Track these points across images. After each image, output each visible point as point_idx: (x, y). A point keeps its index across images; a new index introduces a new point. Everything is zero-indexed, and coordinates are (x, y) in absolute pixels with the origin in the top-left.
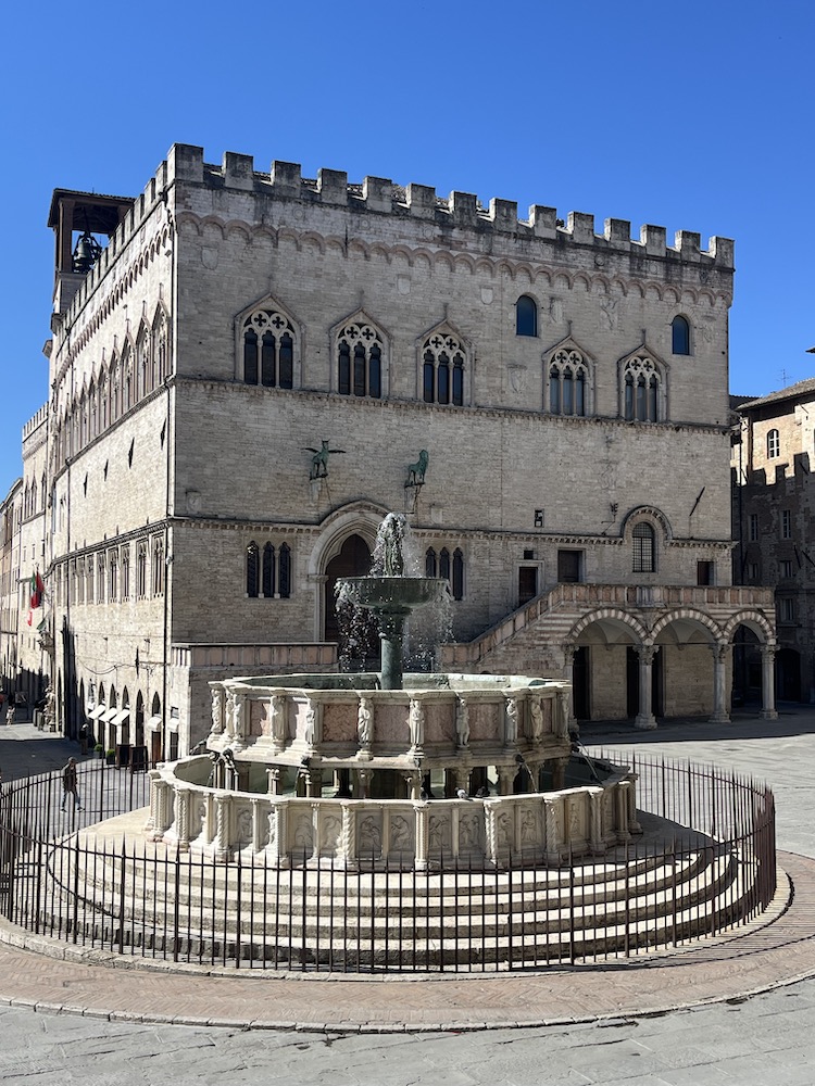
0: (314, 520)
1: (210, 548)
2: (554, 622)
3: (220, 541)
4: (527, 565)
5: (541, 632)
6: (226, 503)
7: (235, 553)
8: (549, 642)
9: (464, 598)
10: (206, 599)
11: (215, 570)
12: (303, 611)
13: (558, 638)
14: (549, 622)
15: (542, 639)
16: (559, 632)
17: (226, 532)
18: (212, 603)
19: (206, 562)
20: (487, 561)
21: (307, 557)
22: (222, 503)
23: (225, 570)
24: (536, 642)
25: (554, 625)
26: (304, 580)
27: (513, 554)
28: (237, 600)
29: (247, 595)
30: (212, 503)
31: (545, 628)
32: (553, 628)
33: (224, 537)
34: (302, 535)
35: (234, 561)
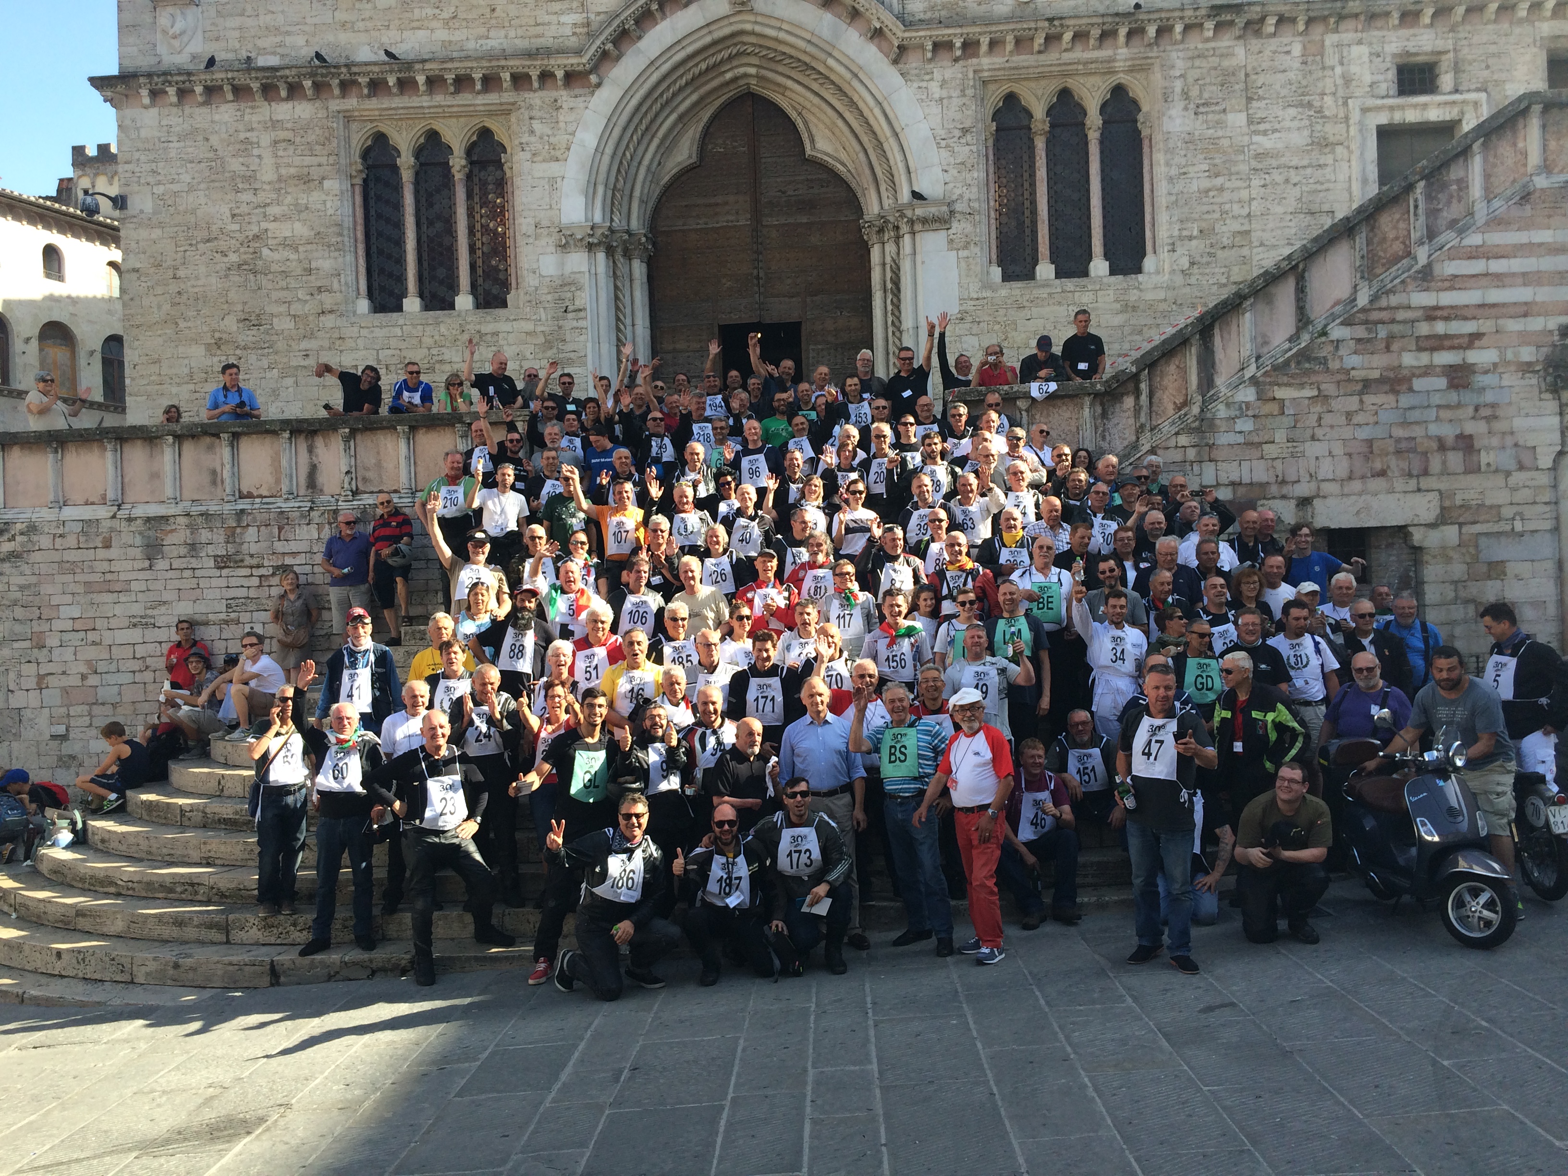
0: (573, 42)
1: (235, 165)
2: (1497, 266)
3: (266, 139)
4: (1412, 116)
5: (1432, 314)
6: (280, 19)
7: (315, 173)
8: (1478, 357)
9: (1149, 263)
10: (231, 324)
11: (255, 229)
12: (548, 344)
13: (1524, 338)
14: (1477, 266)
15: (1437, 343)
16: (1526, 310)
17: (284, 111)
18: (248, 337)
19: (225, 211)
20: (1237, 119)
21: (554, 169)
22: (265, 19)
23: (284, 230)
24: (1409, 359)
25: (1500, 280)
26: (547, 243)
27: (1347, 80)
28: (329, 321)
29: (363, 305)
30: (236, 22)
31: (1447, 298)
32: (1495, 296)
33: (275, 124)
34: (536, 98)
35: (316, 197)
